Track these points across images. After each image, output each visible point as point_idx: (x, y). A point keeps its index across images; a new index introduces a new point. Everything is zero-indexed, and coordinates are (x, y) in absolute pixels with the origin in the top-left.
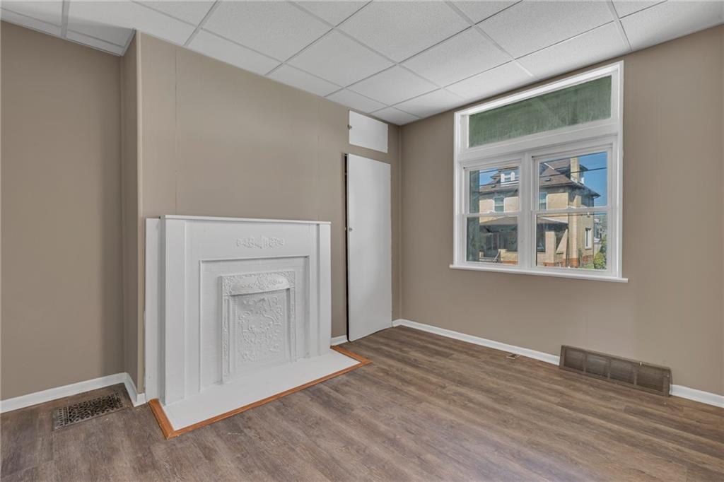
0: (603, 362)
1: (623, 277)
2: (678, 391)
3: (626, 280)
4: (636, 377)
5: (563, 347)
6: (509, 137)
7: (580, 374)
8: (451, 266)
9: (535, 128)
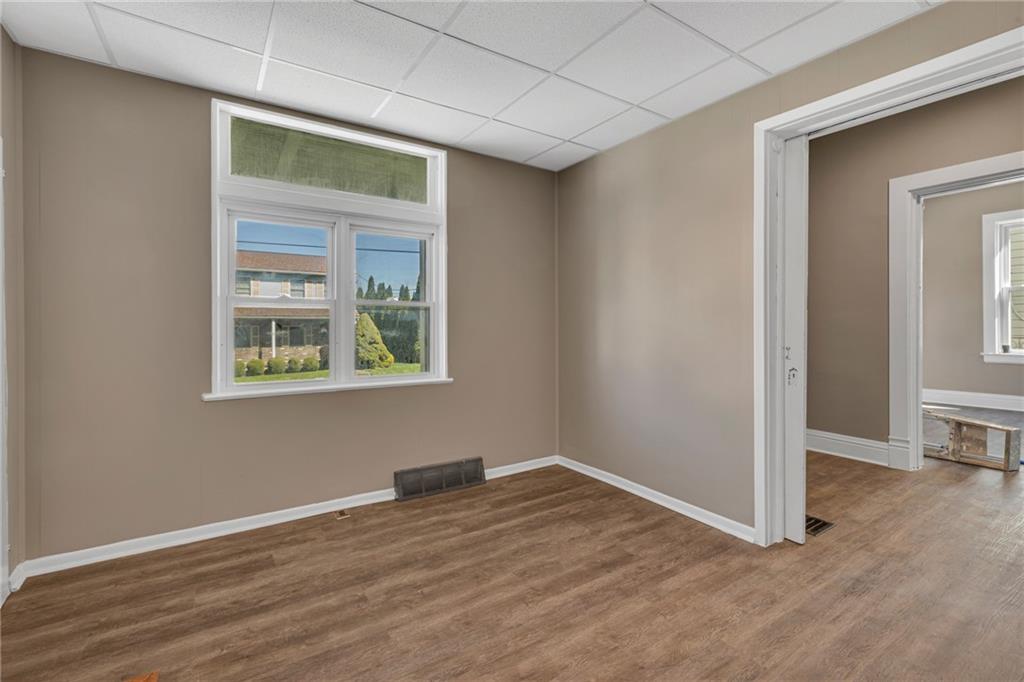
0: (434, 474)
1: (449, 377)
2: (491, 474)
3: (451, 379)
4: (463, 476)
5: (396, 474)
6: (310, 183)
7: (421, 497)
8: (207, 397)
9: (348, 184)
